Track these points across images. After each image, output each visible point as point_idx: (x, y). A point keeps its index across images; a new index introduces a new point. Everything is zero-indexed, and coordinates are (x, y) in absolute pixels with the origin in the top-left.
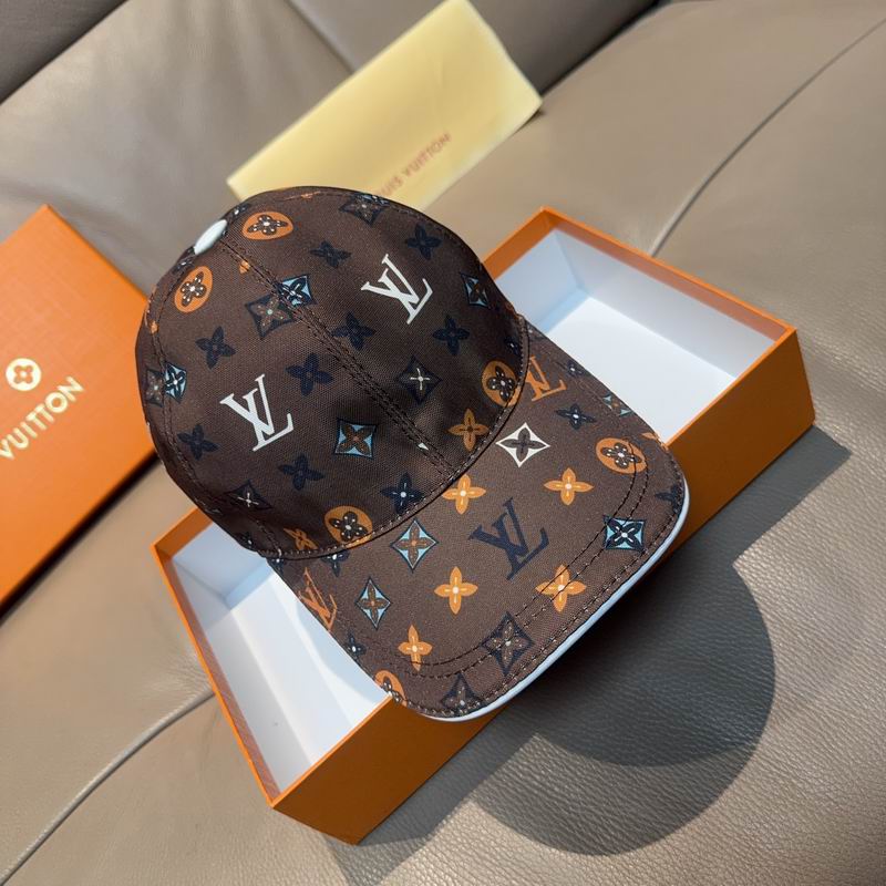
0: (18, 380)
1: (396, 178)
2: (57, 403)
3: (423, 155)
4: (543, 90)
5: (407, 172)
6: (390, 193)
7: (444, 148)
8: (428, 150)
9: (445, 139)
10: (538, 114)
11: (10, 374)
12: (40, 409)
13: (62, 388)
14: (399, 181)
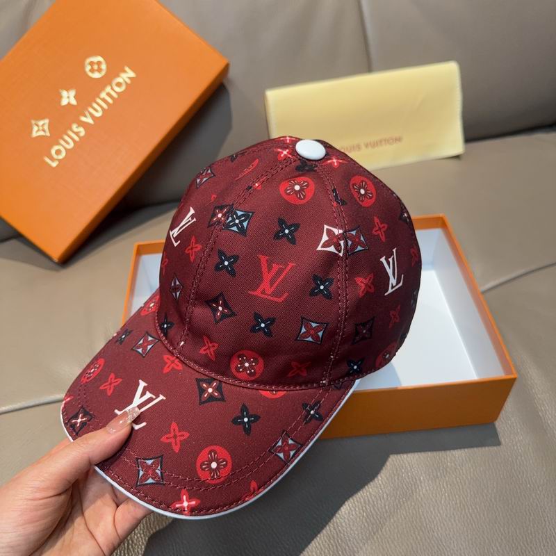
1: (358, 145)
3: (381, 141)
5: (367, 146)
6: (350, 152)
7: (395, 144)
8: (385, 141)
9: (398, 140)
10: (457, 157)
14: (359, 148)
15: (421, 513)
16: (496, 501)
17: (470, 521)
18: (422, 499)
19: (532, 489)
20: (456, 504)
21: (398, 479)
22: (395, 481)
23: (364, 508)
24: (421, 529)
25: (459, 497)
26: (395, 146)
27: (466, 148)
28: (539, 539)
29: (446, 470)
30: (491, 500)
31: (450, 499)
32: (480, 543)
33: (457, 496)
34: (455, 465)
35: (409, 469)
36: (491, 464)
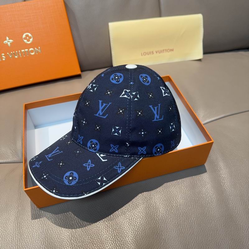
0: (25, 38)
1: (153, 52)
2: (32, 51)
3: (164, 50)
4: (205, 53)
5: (157, 52)
7: (170, 52)
8: (166, 50)
9: (172, 50)
10: (200, 60)
11: (24, 36)
12: (26, 50)
13: (36, 48)
14: (153, 53)
15: (158, 226)
16: (194, 224)
17: (181, 232)
18: (159, 220)
19: (213, 220)
20: (175, 223)
21: (149, 209)
22: (147, 210)
23: (131, 222)
24: (156, 234)
25: (177, 220)
26: (170, 53)
27: (204, 57)
28: (213, 244)
29: (173, 207)
30: (192, 223)
31: (172, 221)
32: (184, 243)
33: (176, 220)
34: (177, 205)
35: (155, 205)
36: (195, 206)
